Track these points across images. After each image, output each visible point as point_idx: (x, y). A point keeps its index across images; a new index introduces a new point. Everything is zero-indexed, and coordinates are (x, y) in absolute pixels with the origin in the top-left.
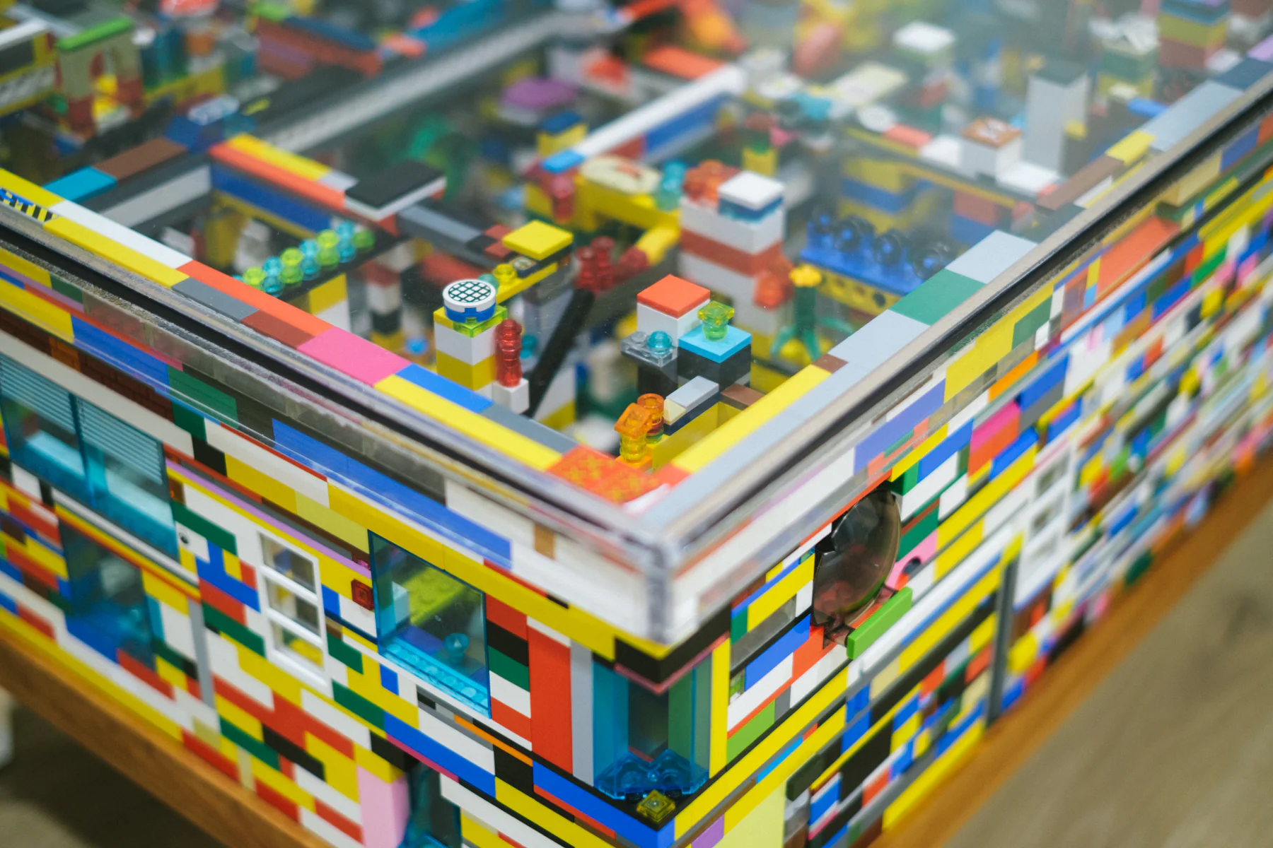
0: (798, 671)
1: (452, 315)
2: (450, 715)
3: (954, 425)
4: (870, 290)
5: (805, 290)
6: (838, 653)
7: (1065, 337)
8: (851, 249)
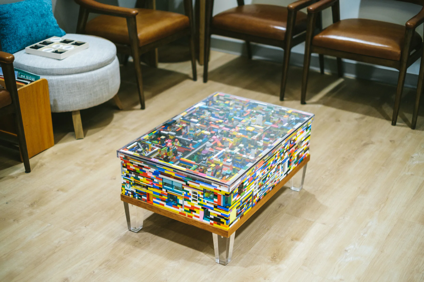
0: (237, 197)
1: (208, 171)
2: (210, 203)
3: (247, 178)
4: (240, 168)
5: (234, 168)
6: (240, 196)
7: (256, 171)
8: (238, 165)
